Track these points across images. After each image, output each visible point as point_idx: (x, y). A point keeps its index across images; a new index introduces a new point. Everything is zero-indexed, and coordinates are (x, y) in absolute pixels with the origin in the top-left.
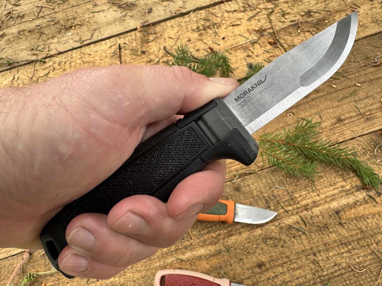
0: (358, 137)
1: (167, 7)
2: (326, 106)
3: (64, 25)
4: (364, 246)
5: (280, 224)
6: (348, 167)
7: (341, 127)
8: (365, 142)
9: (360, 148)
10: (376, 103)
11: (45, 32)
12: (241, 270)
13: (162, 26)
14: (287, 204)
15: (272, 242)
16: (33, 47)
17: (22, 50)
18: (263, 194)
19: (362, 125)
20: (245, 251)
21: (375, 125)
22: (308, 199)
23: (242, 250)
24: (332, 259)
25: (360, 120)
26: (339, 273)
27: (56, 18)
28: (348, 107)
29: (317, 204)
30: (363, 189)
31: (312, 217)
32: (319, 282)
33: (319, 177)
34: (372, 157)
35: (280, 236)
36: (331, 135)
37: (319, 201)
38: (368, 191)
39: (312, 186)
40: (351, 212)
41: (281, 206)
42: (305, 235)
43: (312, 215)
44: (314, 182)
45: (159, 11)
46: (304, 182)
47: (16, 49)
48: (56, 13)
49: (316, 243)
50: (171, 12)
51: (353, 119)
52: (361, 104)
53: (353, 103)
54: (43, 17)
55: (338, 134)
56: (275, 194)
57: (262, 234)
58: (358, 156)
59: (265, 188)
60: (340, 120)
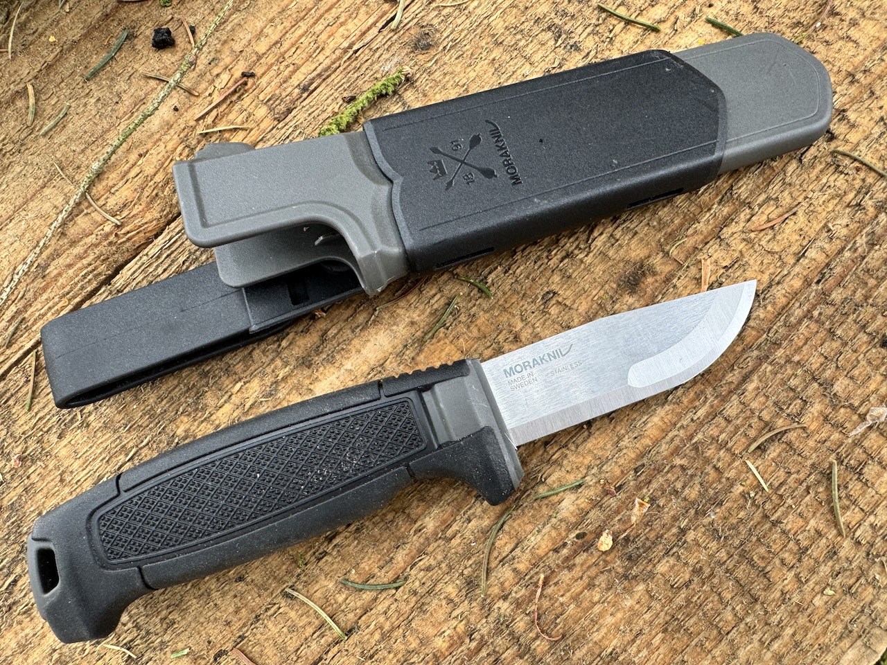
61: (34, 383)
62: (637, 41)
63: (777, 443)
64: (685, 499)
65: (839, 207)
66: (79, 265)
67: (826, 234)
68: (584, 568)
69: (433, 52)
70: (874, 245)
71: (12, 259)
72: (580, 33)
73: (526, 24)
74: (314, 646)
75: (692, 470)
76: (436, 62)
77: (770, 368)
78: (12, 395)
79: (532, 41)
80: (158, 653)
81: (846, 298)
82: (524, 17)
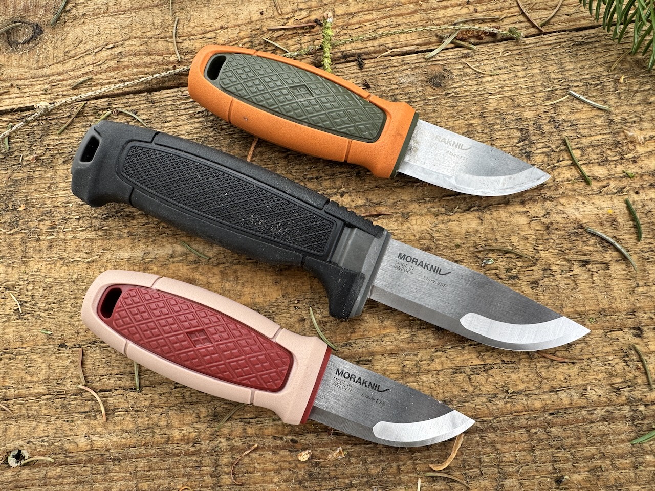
5: (547, 214)
14: (593, 155)
35: (537, 251)
41: (572, 158)
56: (561, 118)
57: (477, 231)
61: (72, 121)
62: (571, 180)
63: (445, 483)
64: (367, 470)
65: (605, 380)
66: (142, 69)
67: (582, 391)
68: (282, 459)
69: (438, 91)
70: (605, 420)
71: (109, 37)
72: (538, 147)
73: (509, 116)
74: (112, 381)
75: (384, 458)
76: (435, 99)
77: (478, 439)
78: (57, 119)
79: (504, 130)
80: (34, 319)
81: (560, 437)
82: (512, 111)
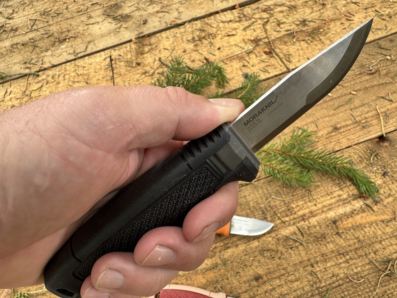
0: (354, 145)
1: (163, 18)
2: (322, 115)
3: (57, 37)
4: (362, 256)
5: (277, 235)
6: (344, 175)
7: (337, 136)
8: (361, 150)
9: (356, 157)
10: (371, 111)
11: (39, 45)
12: (238, 284)
13: (157, 37)
14: (284, 214)
15: (269, 254)
16: (26, 61)
17: (15, 64)
18: (259, 205)
19: (358, 134)
20: (242, 264)
21: (371, 133)
22: (305, 209)
23: (239, 263)
24: (330, 269)
25: (355, 129)
26: (337, 284)
27: (49, 30)
28: (343, 116)
29: (314, 214)
30: (360, 197)
31: (309, 227)
32: (316, 294)
33: (316, 186)
34: (368, 165)
35: (277, 248)
36: (327, 144)
37: (316, 211)
38: (365, 200)
39: (308, 196)
40: (348, 222)
41: (278, 217)
42: (302, 246)
43: (309, 225)
44: (311, 191)
45: (154, 22)
46: (300, 191)
47: (9, 63)
48: (50, 25)
49: (314, 253)
50: (166, 23)
51: (349, 128)
52: (357, 112)
53: (349, 111)
54: (37, 30)
55: (334, 143)
56: (272, 205)
57: (259, 246)
58: (355, 165)
59: (262, 199)
60: (336, 129)
65: (308, 284)
67: (303, 289)
70: (312, 296)
72: (268, 215)
73: (257, 207)
79: (257, 212)
